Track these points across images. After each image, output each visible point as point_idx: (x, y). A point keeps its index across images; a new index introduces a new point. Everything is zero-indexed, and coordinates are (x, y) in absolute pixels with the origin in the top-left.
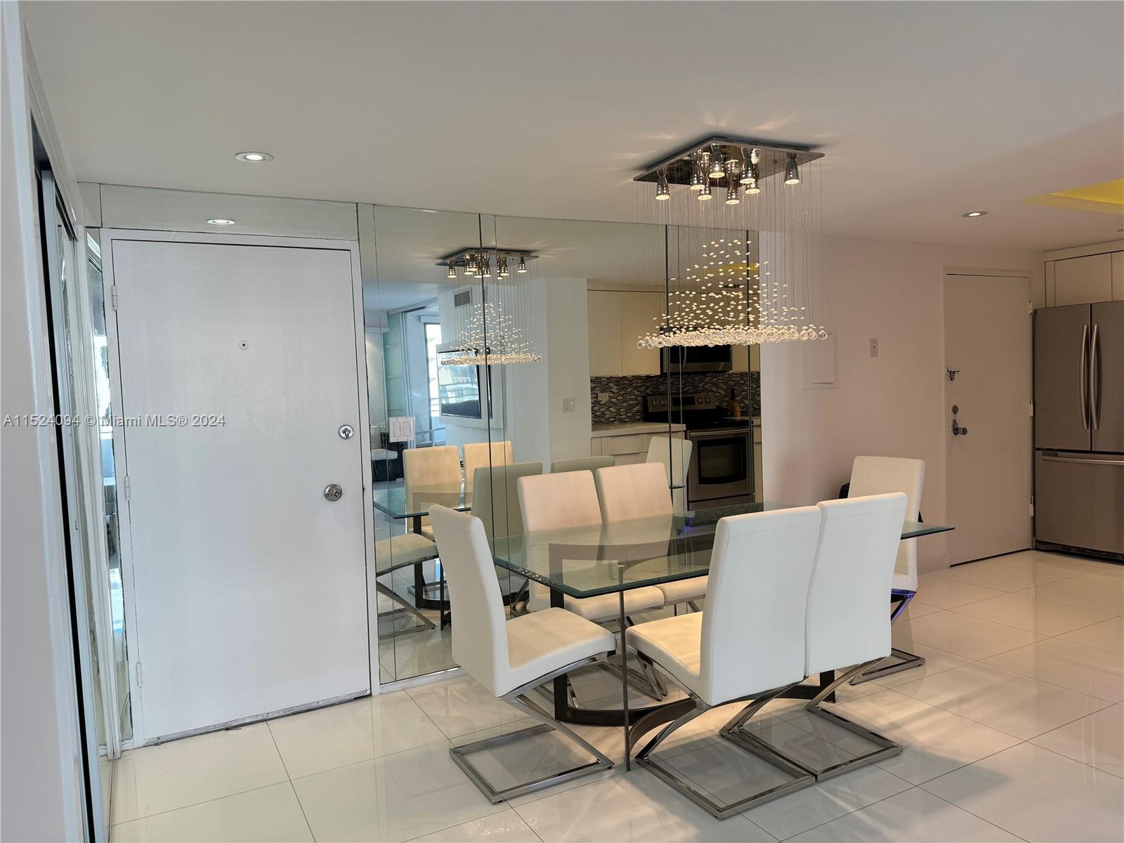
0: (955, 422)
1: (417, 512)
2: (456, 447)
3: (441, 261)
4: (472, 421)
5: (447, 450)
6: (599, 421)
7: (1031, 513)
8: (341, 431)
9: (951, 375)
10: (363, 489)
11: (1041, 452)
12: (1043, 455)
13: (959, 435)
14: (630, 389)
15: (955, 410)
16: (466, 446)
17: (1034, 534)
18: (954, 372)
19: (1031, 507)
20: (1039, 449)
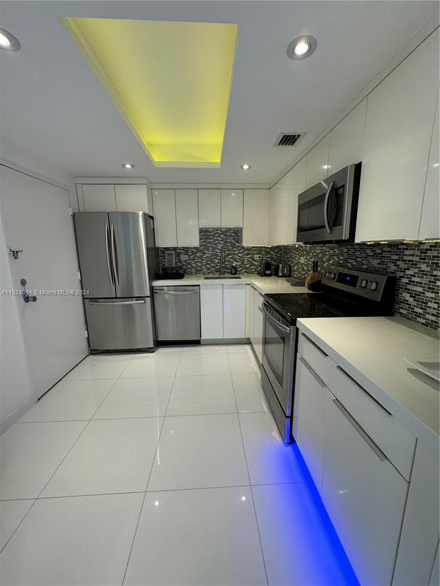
7: (87, 335)
9: (15, 254)
11: (88, 300)
12: (90, 301)
13: (30, 302)
15: (23, 283)
17: (89, 346)
18: (17, 252)
19: (86, 331)
20: (87, 298)
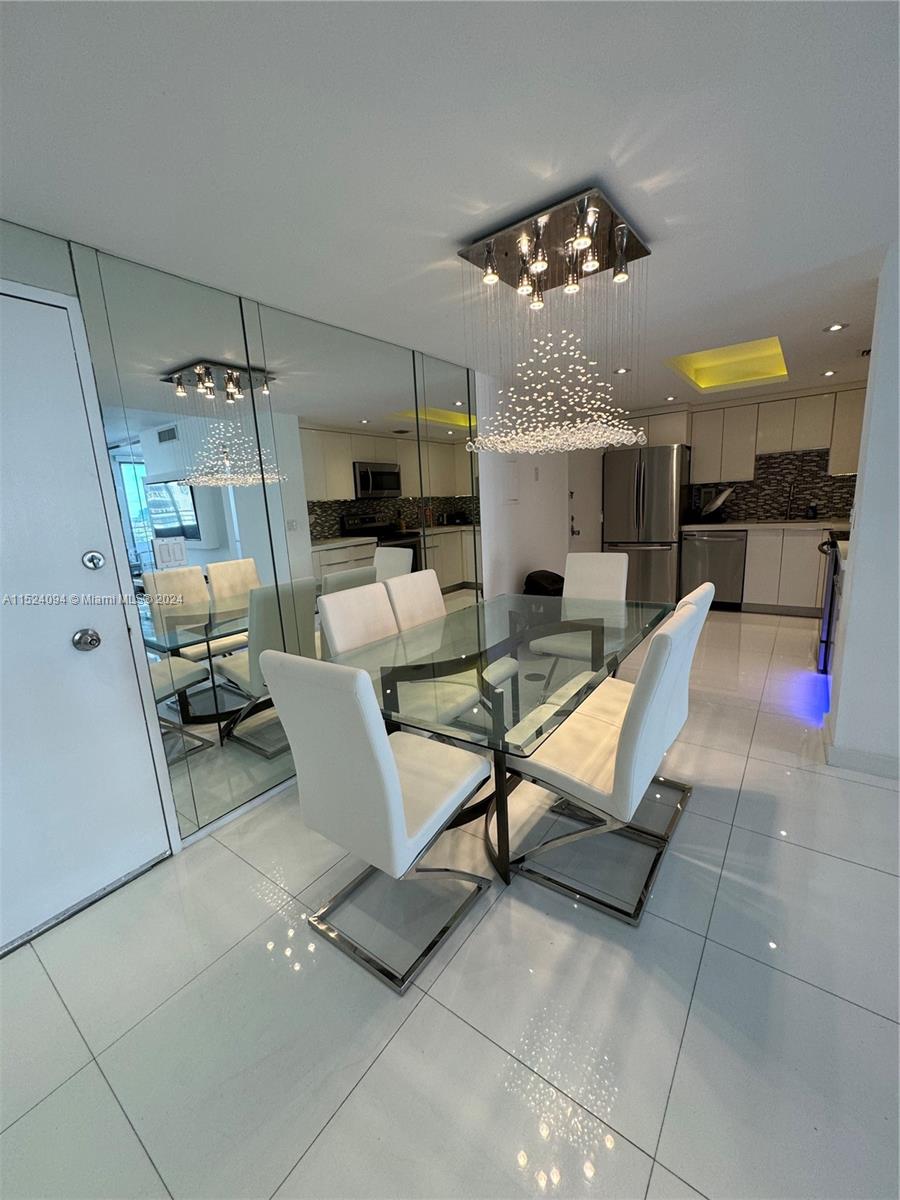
0: (572, 528)
1: (174, 645)
2: (199, 567)
3: (163, 377)
4: (192, 543)
5: (191, 572)
6: (317, 537)
8: (86, 559)
10: (129, 630)
11: (608, 544)
13: (575, 535)
14: (330, 512)
15: (572, 519)
16: (209, 565)
18: (573, 493)
20: (606, 542)
